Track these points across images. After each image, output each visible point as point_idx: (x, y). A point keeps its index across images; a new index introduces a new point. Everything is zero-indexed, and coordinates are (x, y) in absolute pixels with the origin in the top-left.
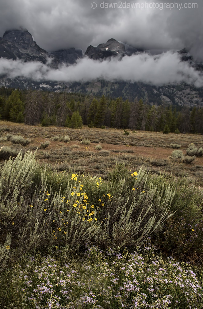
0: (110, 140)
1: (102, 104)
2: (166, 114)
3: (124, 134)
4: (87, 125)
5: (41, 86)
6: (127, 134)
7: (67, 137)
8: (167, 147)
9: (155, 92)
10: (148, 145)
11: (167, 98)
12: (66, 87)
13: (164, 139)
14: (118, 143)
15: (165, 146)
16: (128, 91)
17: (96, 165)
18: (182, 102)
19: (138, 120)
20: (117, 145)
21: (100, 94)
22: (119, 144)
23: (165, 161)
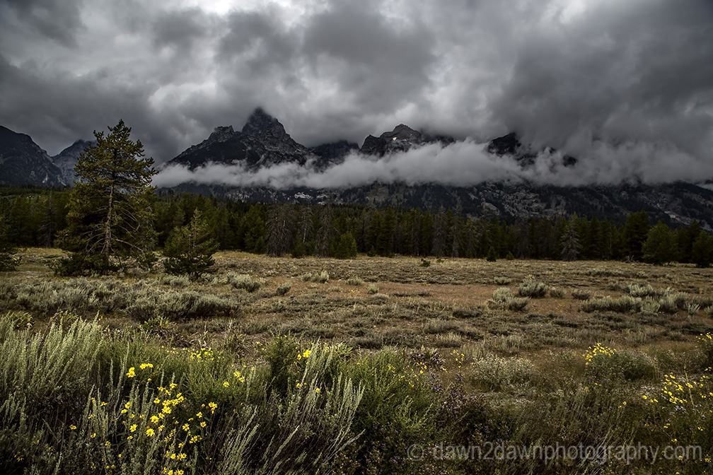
0: (396, 275)
1: (388, 219)
2: (491, 230)
3: (422, 266)
4: (366, 252)
5: (296, 196)
6: (426, 264)
7: (324, 274)
8: (489, 283)
9: (473, 197)
10: (457, 282)
11: (492, 205)
12: (335, 196)
13: (486, 270)
14: (410, 279)
15: (486, 282)
16: (430, 198)
17: (358, 320)
18: (515, 210)
19: (447, 241)
20: (408, 284)
21: (387, 204)
22: (410, 282)
23: (479, 308)
